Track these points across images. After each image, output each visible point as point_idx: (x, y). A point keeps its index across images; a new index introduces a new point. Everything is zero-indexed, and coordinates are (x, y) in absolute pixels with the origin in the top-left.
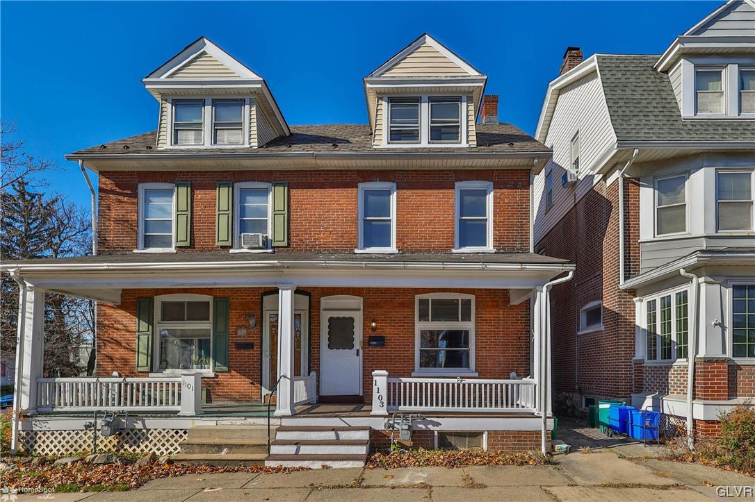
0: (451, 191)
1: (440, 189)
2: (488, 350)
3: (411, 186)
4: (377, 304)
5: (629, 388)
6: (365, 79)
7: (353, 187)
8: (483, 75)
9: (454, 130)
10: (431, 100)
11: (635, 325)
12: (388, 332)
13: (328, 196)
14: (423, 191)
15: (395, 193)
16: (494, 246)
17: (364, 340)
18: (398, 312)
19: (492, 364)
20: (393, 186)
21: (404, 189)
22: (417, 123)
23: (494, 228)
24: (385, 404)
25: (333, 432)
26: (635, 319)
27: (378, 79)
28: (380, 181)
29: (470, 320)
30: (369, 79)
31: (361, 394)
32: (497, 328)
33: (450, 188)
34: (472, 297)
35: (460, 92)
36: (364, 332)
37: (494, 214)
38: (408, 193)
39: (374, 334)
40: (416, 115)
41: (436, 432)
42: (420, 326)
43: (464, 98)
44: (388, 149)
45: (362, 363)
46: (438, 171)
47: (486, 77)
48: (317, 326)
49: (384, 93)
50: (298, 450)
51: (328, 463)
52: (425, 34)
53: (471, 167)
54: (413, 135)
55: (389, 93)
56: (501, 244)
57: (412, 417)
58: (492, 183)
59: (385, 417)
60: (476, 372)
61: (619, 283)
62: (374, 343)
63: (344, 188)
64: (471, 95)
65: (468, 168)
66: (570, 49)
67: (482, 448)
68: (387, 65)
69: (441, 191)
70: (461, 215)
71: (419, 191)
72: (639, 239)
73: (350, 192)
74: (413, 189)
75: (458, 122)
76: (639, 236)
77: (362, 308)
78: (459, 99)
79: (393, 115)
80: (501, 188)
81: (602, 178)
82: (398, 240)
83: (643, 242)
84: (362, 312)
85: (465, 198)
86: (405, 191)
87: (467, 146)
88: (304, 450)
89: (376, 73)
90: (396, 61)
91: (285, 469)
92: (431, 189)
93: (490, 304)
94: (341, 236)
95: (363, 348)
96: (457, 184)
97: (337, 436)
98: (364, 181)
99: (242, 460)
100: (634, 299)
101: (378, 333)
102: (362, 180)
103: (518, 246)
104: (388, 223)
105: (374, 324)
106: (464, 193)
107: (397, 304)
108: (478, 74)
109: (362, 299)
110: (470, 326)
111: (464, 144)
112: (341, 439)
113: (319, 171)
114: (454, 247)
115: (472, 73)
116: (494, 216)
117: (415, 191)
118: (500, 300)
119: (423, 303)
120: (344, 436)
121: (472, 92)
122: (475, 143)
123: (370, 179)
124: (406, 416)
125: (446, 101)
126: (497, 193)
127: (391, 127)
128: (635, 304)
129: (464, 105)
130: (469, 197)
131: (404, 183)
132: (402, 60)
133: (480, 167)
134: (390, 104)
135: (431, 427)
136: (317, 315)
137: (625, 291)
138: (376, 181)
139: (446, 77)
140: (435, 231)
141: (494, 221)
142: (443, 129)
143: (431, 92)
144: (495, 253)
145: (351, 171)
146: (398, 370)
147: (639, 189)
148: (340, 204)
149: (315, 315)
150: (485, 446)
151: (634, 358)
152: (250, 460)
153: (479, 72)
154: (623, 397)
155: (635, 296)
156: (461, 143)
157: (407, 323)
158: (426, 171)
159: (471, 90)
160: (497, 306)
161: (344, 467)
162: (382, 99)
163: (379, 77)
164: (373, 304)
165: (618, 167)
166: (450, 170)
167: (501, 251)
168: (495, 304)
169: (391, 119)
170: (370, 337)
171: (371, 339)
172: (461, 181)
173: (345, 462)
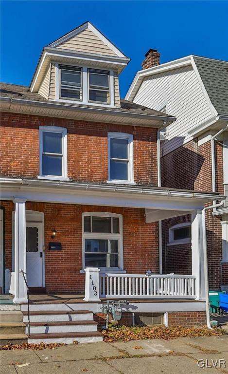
0: (105, 138)
1: (98, 136)
2: (132, 255)
3: (77, 133)
4: (55, 218)
5: (219, 282)
6: (45, 48)
7: (35, 129)
8: (127, 58)
9: (104, 95)
10: (89, 70)
11: (221, 239)
12: (63, 239)
13: (16, 133)
14: (86, 136)
15: (66, 136)
16: (134, 181)
17: (45, 245)
18: (70, 225)
19: (135, 265)
20: (64, 131)
21: (73, 133)
22: (80, 86)
23: (134, 167)
24: (98, 293)
25: (67, 315)
26: (221, 236)
27: (55, 49)
28: (55, 126)
29: (119, 233)
30: (48, 48)
31: (44, 286)
32: (137, 239)
33: (105, 136)
34: (120, 217)
35: (110, 68)
36: (45, 239)
37: (134, 158)
38: (76, 136)
39: (52, 241)
40: (79, 80)
41: (134, 314)
42: (86, 236)
43: (112, 72)
44: (59, 103)
45: (44, 262)
46: (96, 123)
47: (129, 60)
48: (9, 233)
49: (57, 61)
50: (47, 330)
51: (77, 339)
52: (88, 22)
53: (119, 122)
54: (76, 95)
55: (60, 61)
56: (139, 179)
57: (120, 302)
58: (132, 136)
59: (98, 303)
60: (124, 270)
61: (212, 211)
62: (54, 247)
63: (29, 128)
64: (116, 71)
65: (116, 123)
66: (151, 50)
67: (164, 325)
68: (61, 40)
69: (99, 138)
70: (112, 157)
71: (83, 136)
72: (223, 182)
73: (34, 132)
74: (79, 134)
75: (108, 89)
76: (223, 180)
77: (43, 220)
78: (108, 73)
79: (63, 78)
80: (138, 140)
81: (193, 139)
82: (69, 171)
83: (225, 185)
84: (43, 223)
85: (114, 144)
86: (73, 135)
87: (114, 107)
88: (52, 330)
89: (54, 45)
90: (68, 38)
91: (48, 345)
92: (92, 135)
93: (133, 221)
94: (27, 165)
95: (45, 251)
96: (109, 134)
97: (70, 318)
98: (44, 125)
99: (10, 340)
100: (221, 222)
101: (56, 240)
102: (42, 124)
103: (150, 181)
104: (60, 158)
105: (54, 233)
106: (113, 141)
107: (69, 219)
108: (124, 57)
109: (43, 214)
110: (119, 237)
111: (112, 106)
112: (73, 320)
113: (9, 113)
114: (108, 179)
115: (120, 55)
116: (134, 159)
117: (80, 136)
118: (139, 219)
119: (87, 219)
120: (75, 318)
121: (117, 69)
122: (120, 106)
123: (48, 124)
124: (116, 302)
125: (100, 73)
126: (136, 143)
127: (61, 86)
128: (221, 226)
129: (112, 77)
130: (116, 144)
131: (72, 129)
132: (71, 38)
133: (125, 123)
134: (60, 69)
135: (131, 310)
136: (10, 225)
137: (216, 216)
138: (53, 125)
139: (103, 55)
140: (95, 166)
141: (134, 163)
142: (97, 93)
143: (89, 65)
144: (136, 185)
145: (34, 116)
146: (71, 268)
147: (222, 149)
148: (26, 140)
149: (8, 225)
150: (166, 323)
151: (222, 262)
152: (16, 339)
153: (125, 55)
154: (215, 288)
155: (222, 220)
156: (110, 104)
157: (76, 233)
158: (88, 122)
159: (117, 67)
160: (137, 223)
161: (89, 341)
162: (54, 65)
163: (55, 47)
164: (51, 218)
165: (211, 132)
166: (104, 123)
167: (140, 184)
168: (136, 221)
169: (61, 80)
170: (50, 243)
171: (51, 244)
172: (111, 132)
173: (89, 338)
